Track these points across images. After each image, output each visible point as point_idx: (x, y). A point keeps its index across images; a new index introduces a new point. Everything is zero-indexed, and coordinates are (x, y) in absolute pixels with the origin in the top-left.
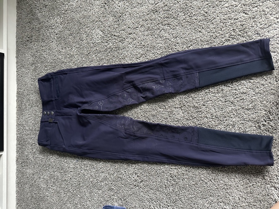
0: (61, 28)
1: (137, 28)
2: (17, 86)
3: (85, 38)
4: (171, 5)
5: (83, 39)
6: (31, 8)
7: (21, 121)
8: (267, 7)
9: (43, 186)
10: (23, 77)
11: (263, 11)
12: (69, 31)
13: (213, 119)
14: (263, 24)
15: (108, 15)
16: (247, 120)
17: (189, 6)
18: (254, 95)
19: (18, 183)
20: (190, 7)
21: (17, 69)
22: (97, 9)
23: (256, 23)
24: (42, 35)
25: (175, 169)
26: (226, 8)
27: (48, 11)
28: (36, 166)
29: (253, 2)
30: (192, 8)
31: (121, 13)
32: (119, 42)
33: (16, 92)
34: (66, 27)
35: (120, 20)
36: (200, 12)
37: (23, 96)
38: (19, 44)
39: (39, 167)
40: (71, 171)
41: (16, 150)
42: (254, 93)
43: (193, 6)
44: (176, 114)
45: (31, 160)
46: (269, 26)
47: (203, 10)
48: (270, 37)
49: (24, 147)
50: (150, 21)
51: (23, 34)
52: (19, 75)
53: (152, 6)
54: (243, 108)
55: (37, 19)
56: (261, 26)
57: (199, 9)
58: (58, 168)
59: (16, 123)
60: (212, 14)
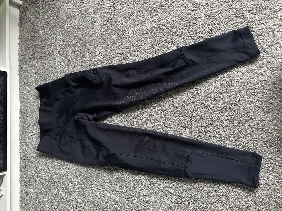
0: (64, 45)
1: (140, 46)
2: (20, 104)
3: (88, 56)
4: (175, 22)
5: (86, 57)
6: (33, 26)
7: (24, 139)
8: (274, 25)
9: (47, 206)
10: (26, 95)
11: (270, 28)
12: (72, 48)
13: (221, 138)
14: (270, 41)
15: (111, 33)
16: (256, 140)
17: (193, 23)
18: (264, 114)
19: (22, 203)
20: (194, 25)
21: (20, 86)
22: (99, 27)
23: (263, 40)
24: (45, 53)
25: (184, 190)
26: (231, 26)
27: (50, 29)
28: (40, 186)
29: (258, 19)
30: (197, 25)
31: (124, 31)
32: (123, 59)
33: (19, 110)
34: (68, 44)
35: (123, 37)
36: (205, 30)
37: (26, 114)
38: (21, 62)
39: (43, 186)
40: (76, 191)
41: (19, 169)
42: (264, 113)
43: (197, 23)
44: (183, 134)
45: (35, 179)
46: (276, 44)
47: (208, 27)
48: (277, 54)
49: (27, 166)
50: (154, 39)
51: (26, 51)
52: (22, 92)
53: (155, 24)
54: (253, 127)
55: (40, 36)
56: (268, 44)
57: (204, 26)
58: (63, 187)
59: (19, 141)
60: (217, 31)
